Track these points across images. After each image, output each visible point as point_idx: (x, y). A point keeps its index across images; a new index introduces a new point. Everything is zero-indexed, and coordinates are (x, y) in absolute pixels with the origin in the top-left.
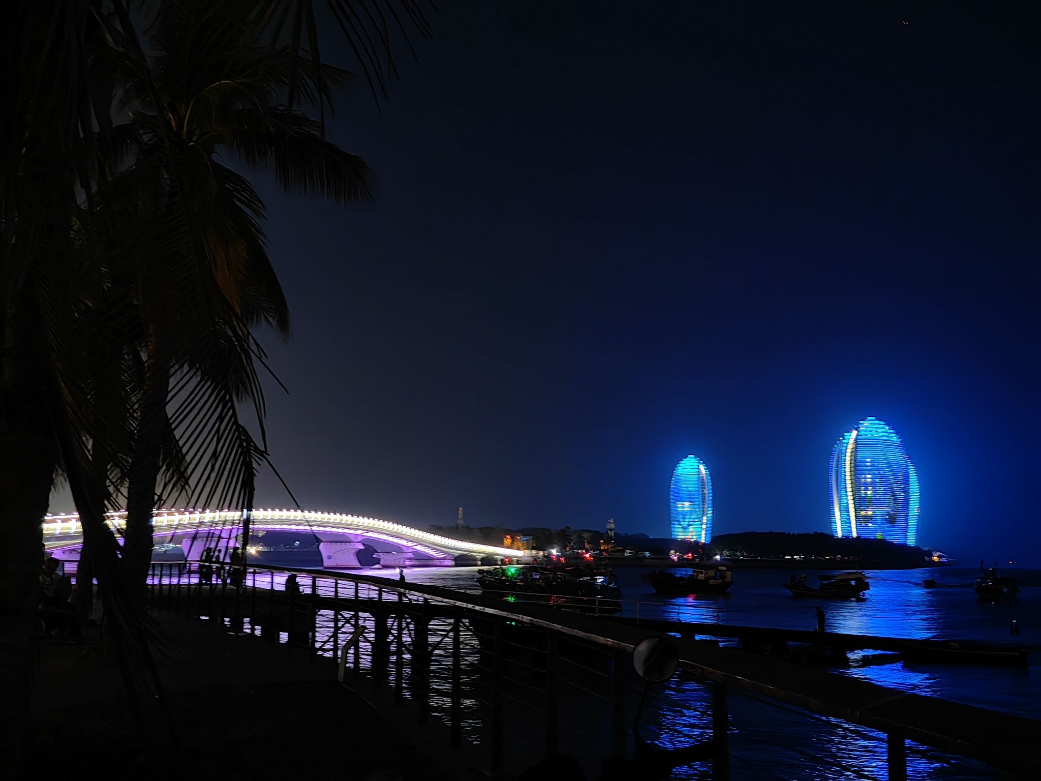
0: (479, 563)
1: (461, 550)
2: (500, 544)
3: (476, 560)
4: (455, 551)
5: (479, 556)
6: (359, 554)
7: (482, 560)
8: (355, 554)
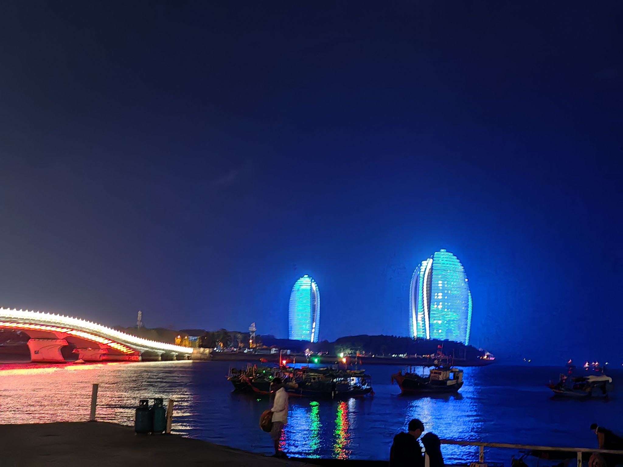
0: (160, 358)
1: (146, 347)
2: (172, 342)
3: (158, 356)
4: (142, 348)
5: (160, 352)
6: (64, 350)
7: (162, 355)
8: (60, 349)
